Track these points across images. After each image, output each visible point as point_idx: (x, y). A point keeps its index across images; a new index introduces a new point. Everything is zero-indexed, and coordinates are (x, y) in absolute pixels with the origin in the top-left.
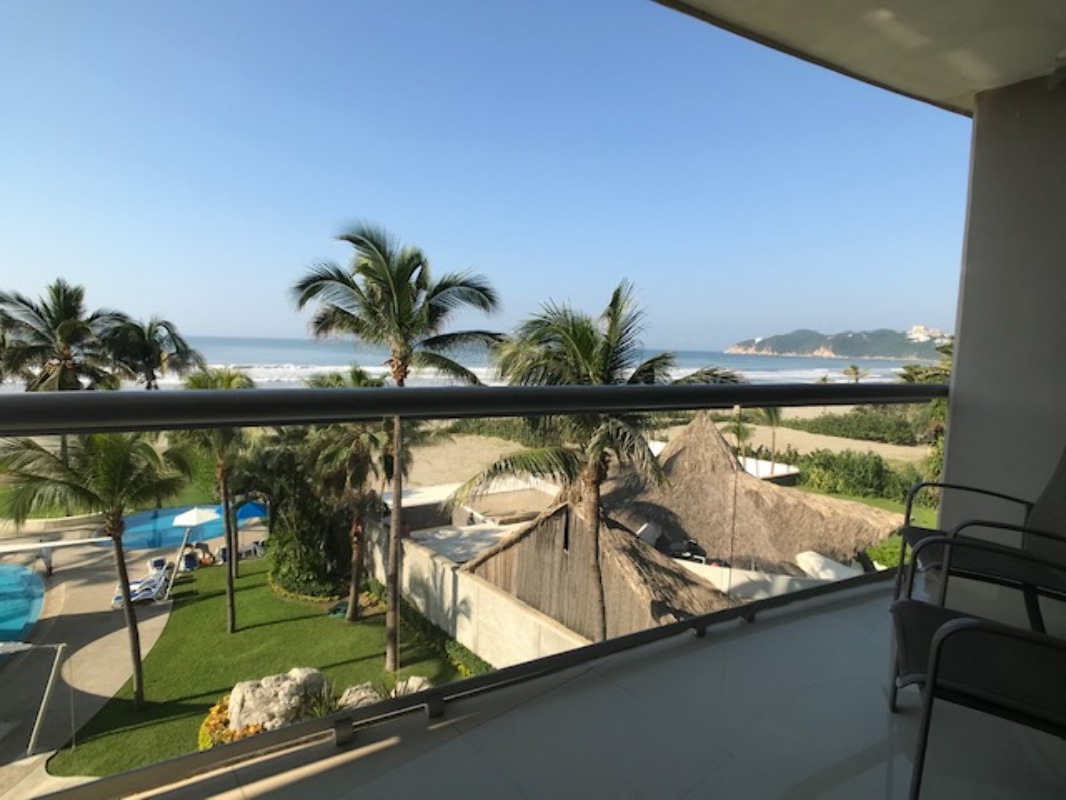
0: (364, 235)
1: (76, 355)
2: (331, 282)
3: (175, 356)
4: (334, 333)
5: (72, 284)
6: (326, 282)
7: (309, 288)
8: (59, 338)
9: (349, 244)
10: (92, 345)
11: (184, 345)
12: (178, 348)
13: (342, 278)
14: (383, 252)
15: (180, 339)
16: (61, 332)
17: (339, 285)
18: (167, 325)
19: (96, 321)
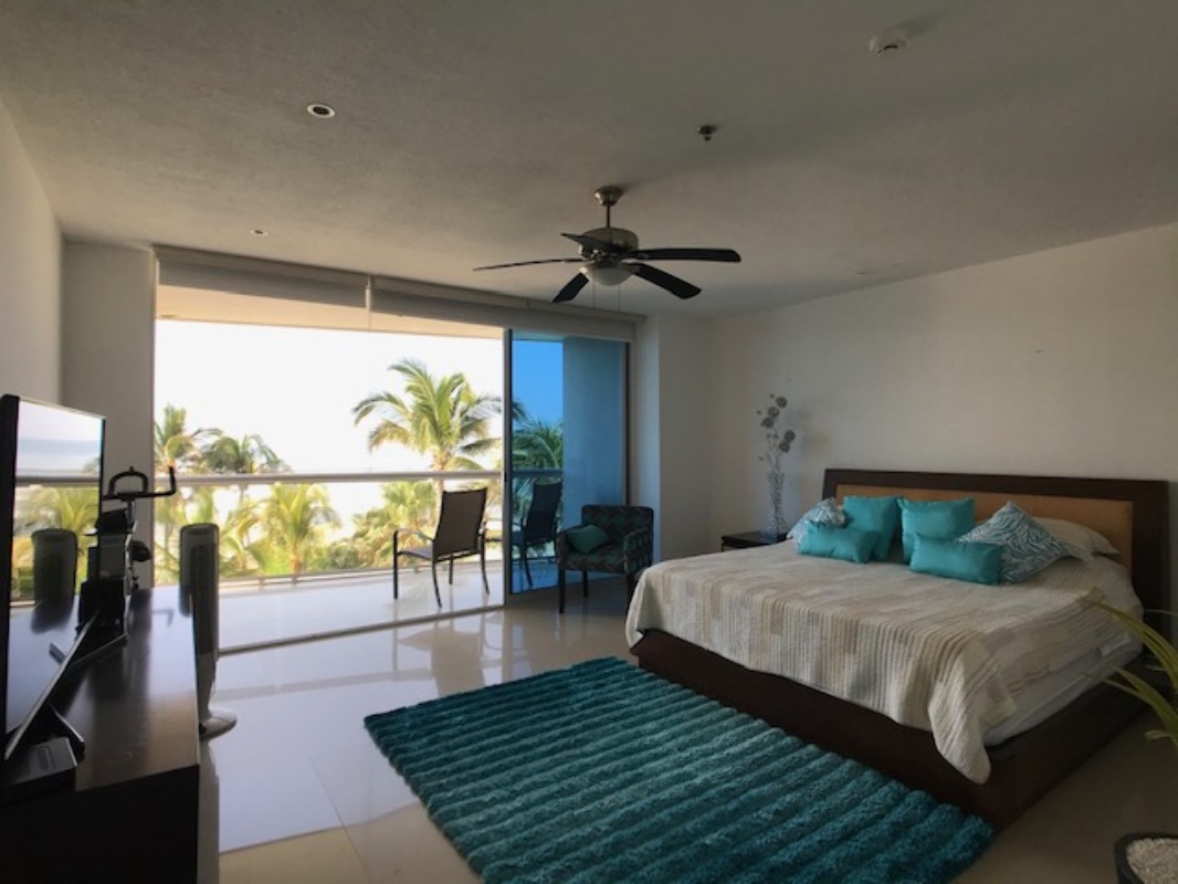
0: (407, 363)
1: (180, 467)
2: (380, 403)
3: (265, 467)
4: (385, 444)
5: (178, 408)
6: (376, 403)
7: (364, 409)
8: (166, 453)
9: (398, 373)
10: (192, 459)
11: (274, 455)
12: (268, 458)
13: (391, 399)
14: (425, 377)
15: (270, 451)
16: (169, 448)
17: (388, 405)
18: (256, 437)
19: (198, 435)
